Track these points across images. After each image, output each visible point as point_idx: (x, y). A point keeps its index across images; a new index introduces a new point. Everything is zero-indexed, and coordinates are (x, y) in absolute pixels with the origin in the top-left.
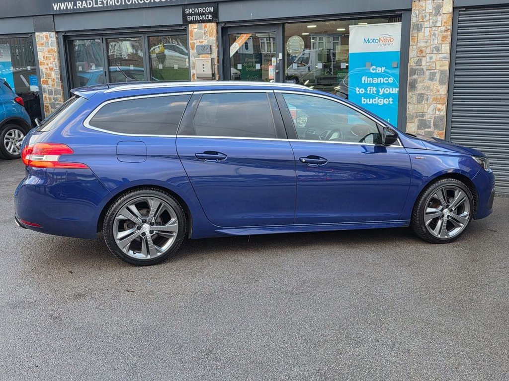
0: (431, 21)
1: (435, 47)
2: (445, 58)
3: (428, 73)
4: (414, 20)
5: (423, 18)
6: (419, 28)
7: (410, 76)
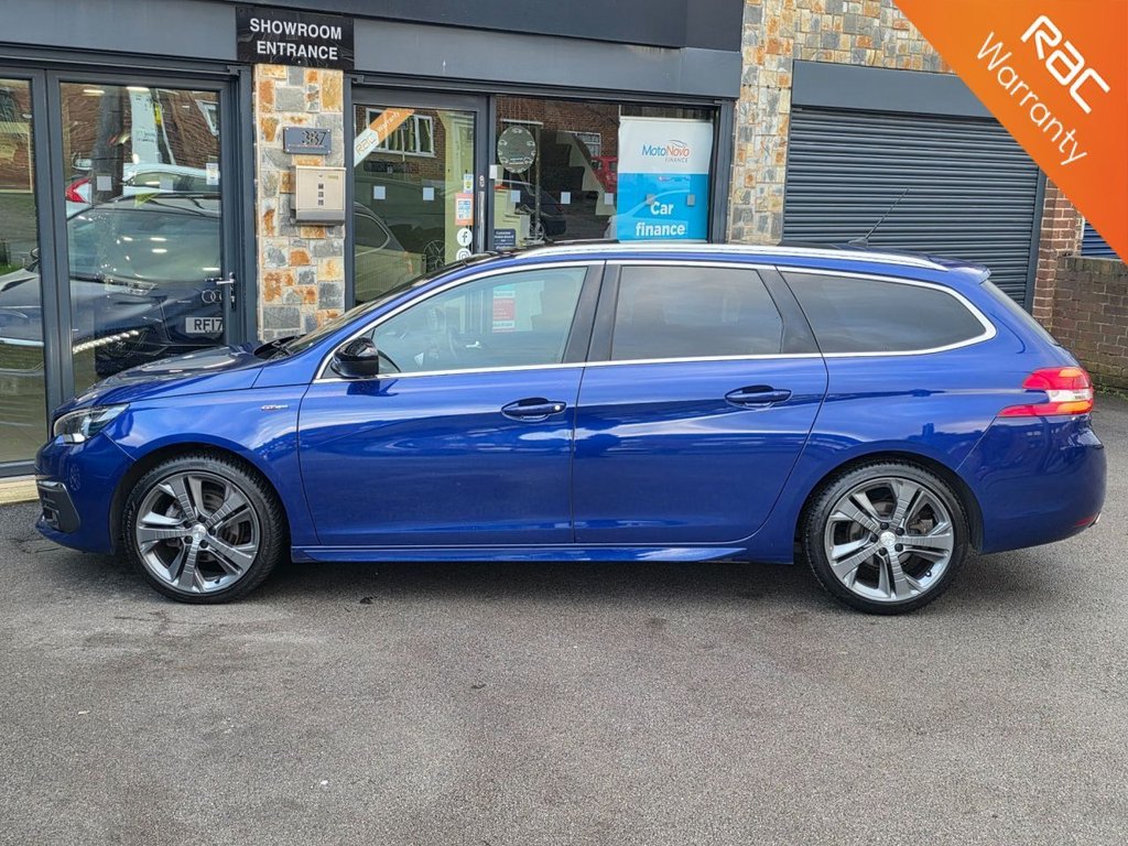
0: (764, 124)
1: (768, 171)
2: (779, 191)
3: (757, 217)
4: (741, 120)
5: (754, 117)
6: (747, 136)
7: (734, 222)
